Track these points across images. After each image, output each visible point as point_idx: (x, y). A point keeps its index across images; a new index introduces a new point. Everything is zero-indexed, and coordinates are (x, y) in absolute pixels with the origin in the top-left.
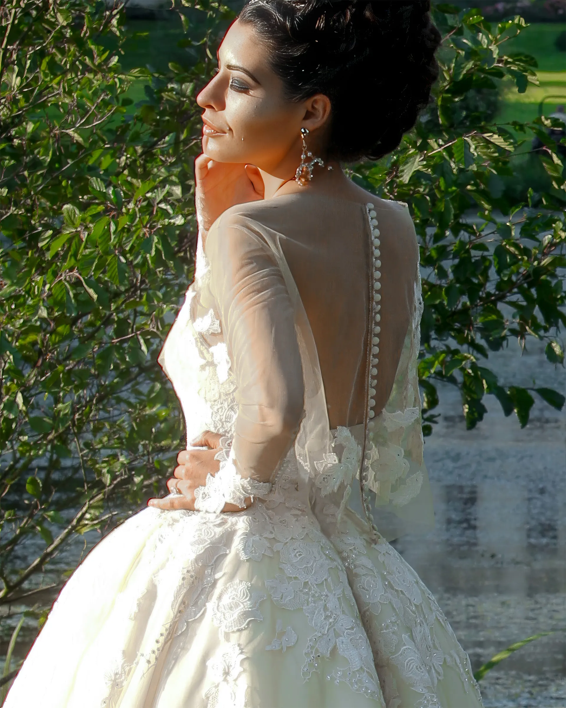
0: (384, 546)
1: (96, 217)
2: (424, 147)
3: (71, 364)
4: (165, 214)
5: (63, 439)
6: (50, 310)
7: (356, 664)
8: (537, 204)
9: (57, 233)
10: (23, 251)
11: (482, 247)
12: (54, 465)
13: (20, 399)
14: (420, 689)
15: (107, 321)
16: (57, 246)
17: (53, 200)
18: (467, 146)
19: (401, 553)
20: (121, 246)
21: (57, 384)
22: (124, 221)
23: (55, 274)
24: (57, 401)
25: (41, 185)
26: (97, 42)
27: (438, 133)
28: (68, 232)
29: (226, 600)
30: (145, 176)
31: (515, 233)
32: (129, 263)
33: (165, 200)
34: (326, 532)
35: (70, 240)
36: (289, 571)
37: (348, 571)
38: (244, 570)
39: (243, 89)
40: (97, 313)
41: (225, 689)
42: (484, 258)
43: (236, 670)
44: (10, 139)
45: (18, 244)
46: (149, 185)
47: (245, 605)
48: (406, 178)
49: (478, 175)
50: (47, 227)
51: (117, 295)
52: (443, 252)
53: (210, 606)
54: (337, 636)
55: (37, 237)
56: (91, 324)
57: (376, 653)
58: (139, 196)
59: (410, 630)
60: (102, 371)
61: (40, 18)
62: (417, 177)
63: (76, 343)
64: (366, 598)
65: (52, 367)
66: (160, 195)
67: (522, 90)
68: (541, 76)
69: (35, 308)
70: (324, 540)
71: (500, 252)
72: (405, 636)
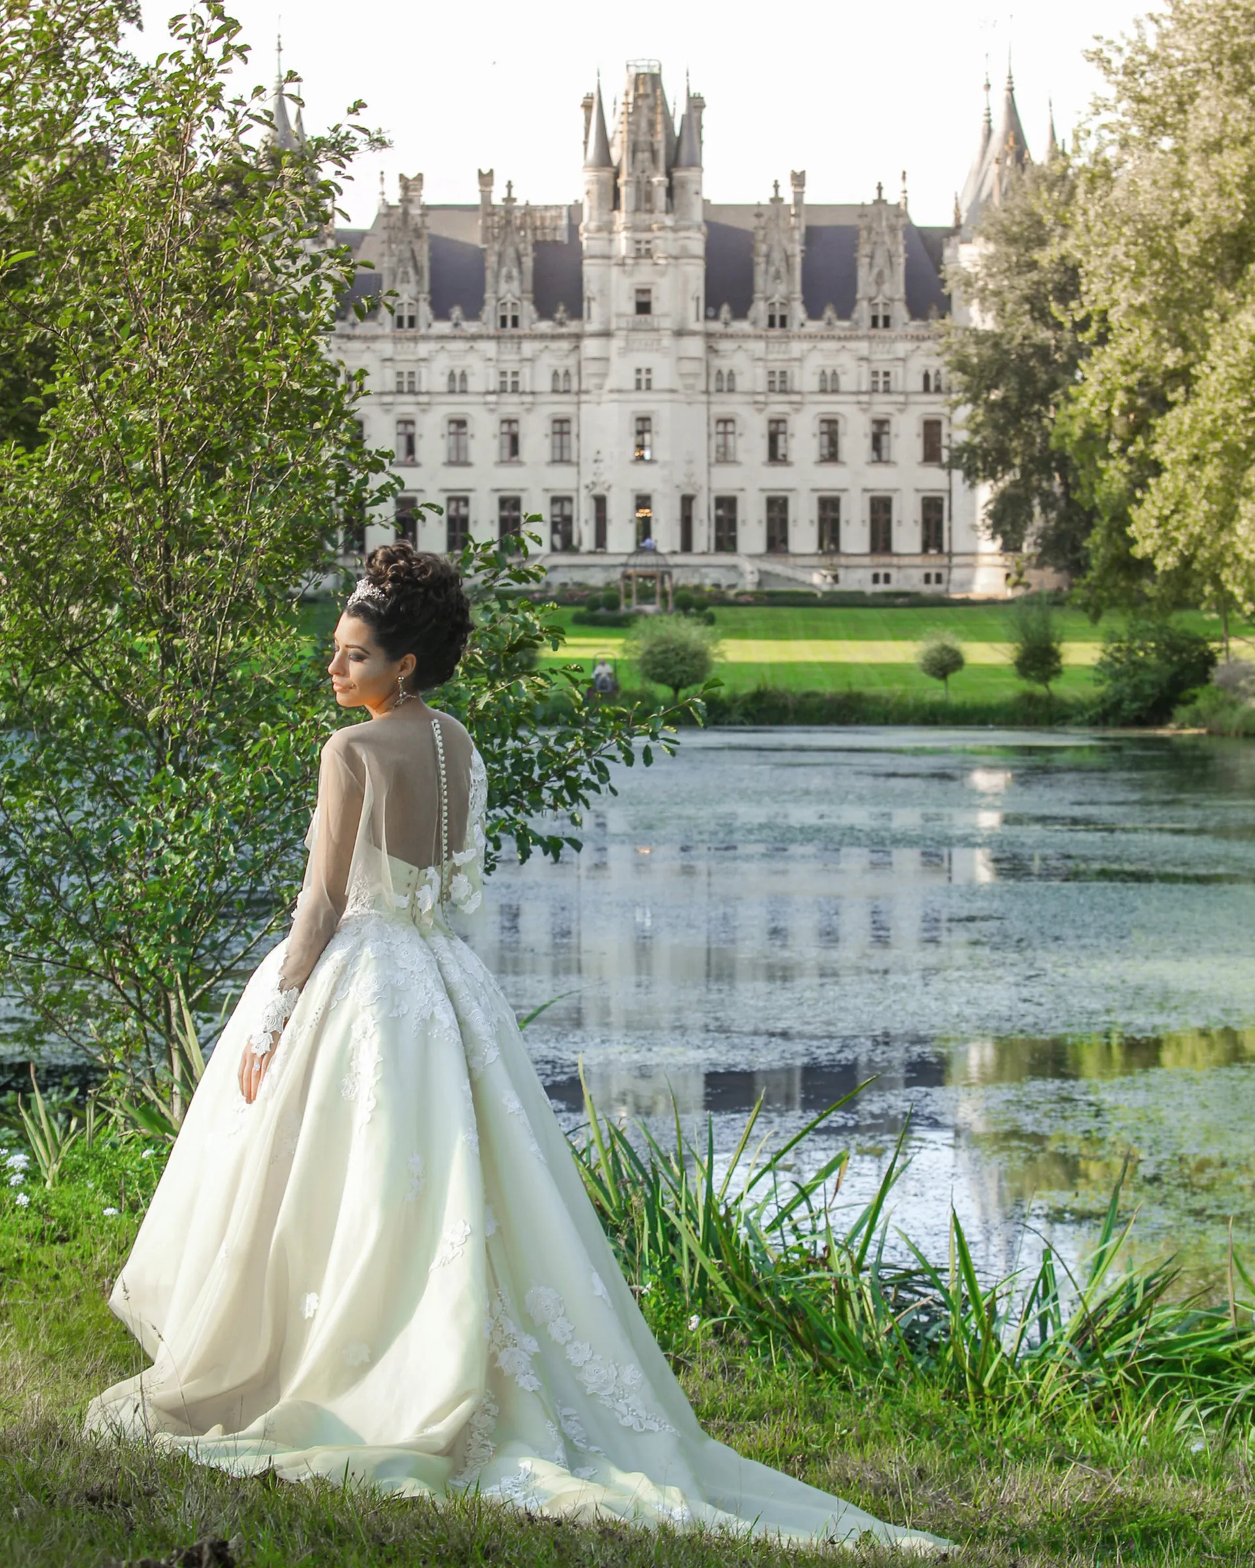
0: (458, 942)
1: (281, 731)
2: (492, 687)
3: (264, 826)
4: (325, 729)
5: (259, 875)
6: (251, 791)
7: (447, 1023)
8: (566, 723)
9: (256, 741)
10: (234, 753)
11: (530, 752)
12: (253, 890)
13: (231, 848)
14: (484, 1038)
15: (288, 799)
16: (256, 749)
17: (253, 720)
18: (520, 685)
19: (473, 948)
20: (296, 750)
21: (255, 839)
22: (300, 734)
23: (255, 768)
24: (255, 849)
25: (246, 710)
26: (283, 618)
27: (502, 677)
28: (263, 740)
29: (362, 985)
30: (313, 704)
31: (551, 743)
32: (303, 762)
33: (326, 720)
34: (423, 936)
35: (264, 746)
36: (401, 964)
37: (438, 962)
38: (373, 965)
39: (359, 658)
40: (281, 793)
41: (364, 1045)
42: (531, 759)
43: (371, 1030)
44: (226, 680)
45: (232, 748)
46: (315, 710)
47: (375, 988)
48: (481, 706)
49: (528, 705)
50: (250, 737)
51: (294, 782)
52: (504, 755)
53: (352, 989)
54: (434, 1005)
55: (243, 744)
56: (277, 800)
57: (457, 1015)
58: (309, 717)
59: (477, 999)
60: (285, 830)
61: (246, 603)
62: (488, 705)
63: (267, 813)
64: (449, 979)
65: (253, 828)
66: (323, 717)
67: (555, 649)
68: (568, 640)
69: (241, 790)
70: (422, 942)
71: (541, 754)
72: (475, 1004)
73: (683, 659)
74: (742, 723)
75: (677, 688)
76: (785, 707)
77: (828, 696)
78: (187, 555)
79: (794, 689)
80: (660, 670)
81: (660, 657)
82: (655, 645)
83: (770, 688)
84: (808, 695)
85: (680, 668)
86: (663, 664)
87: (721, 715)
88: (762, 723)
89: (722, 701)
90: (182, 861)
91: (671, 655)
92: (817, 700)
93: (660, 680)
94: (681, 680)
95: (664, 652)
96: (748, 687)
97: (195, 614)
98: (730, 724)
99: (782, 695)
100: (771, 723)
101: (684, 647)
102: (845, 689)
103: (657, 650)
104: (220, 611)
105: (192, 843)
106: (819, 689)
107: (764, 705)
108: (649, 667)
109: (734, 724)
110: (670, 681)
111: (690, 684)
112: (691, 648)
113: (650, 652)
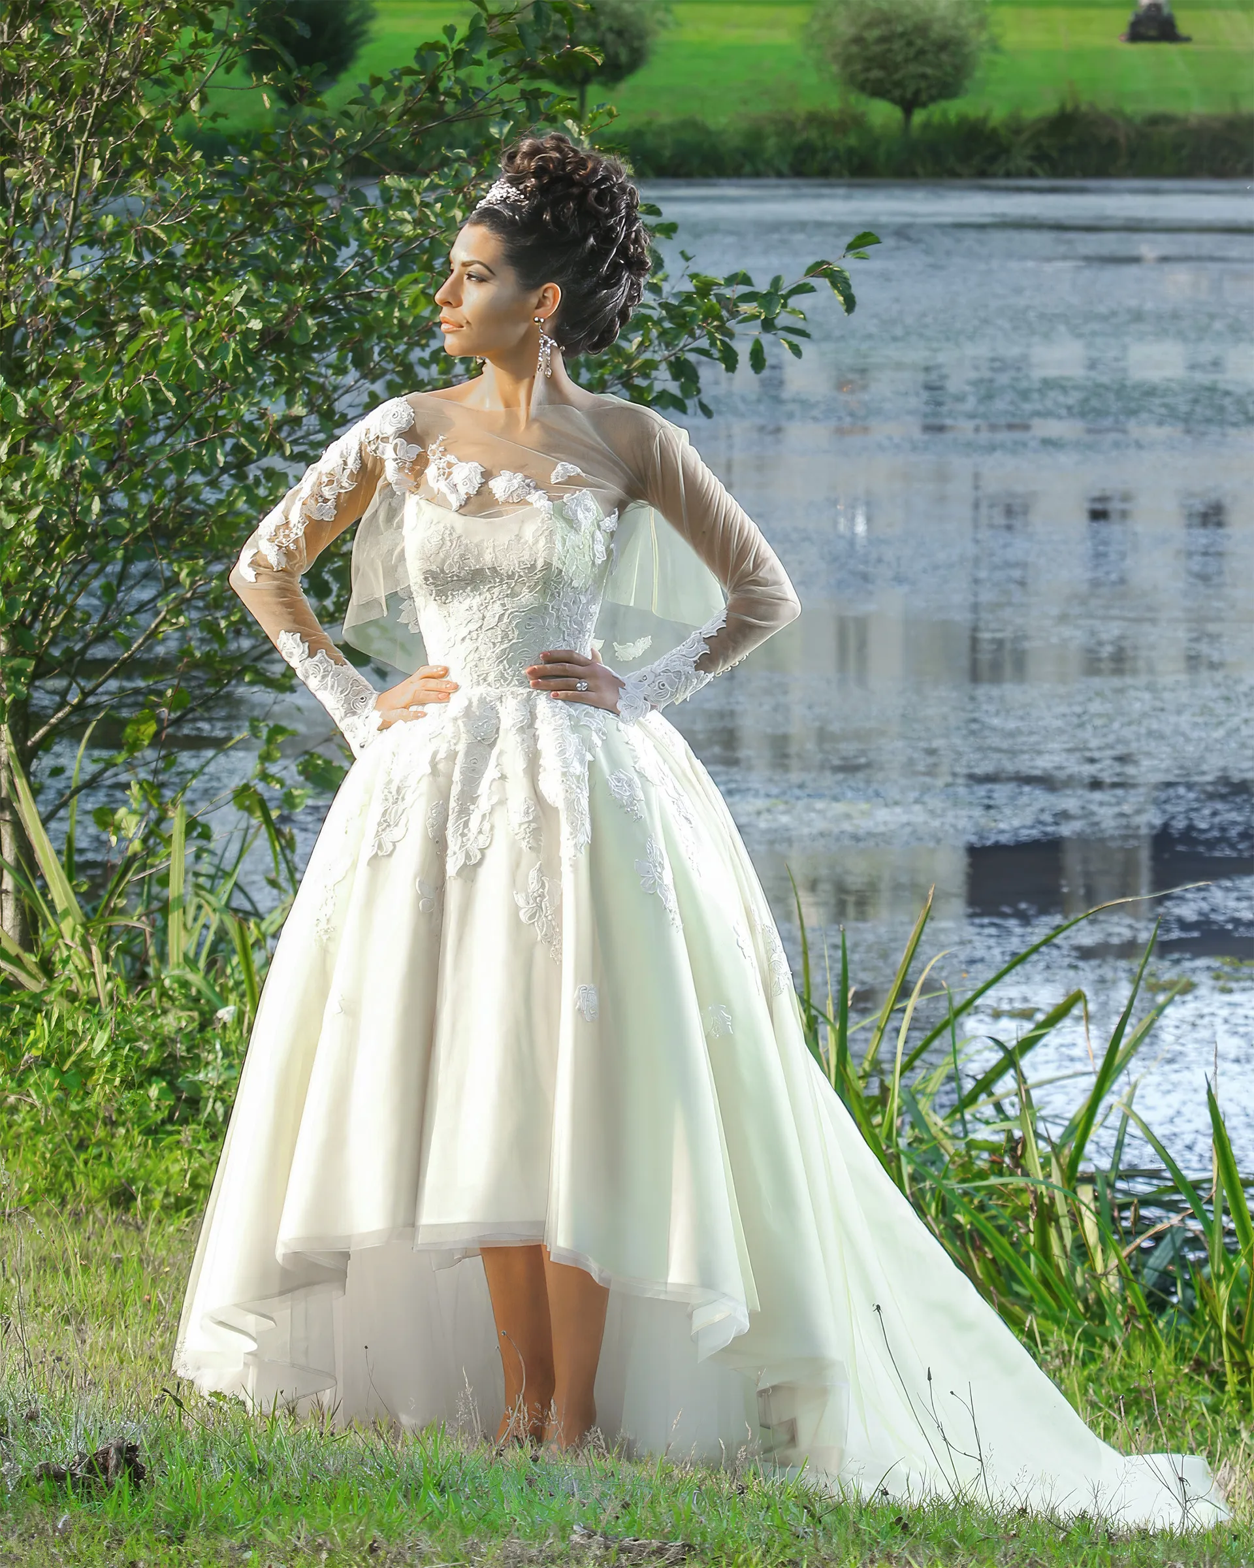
73: (921, 52)
74: (1032, 174)
75: (908, 107)
76: (1113, 143)
77: (1193, 121)
78: (23, 23)
79: (1129, 108)
80: (876, 74)
81: (877, 49)
82: (870, 25)
83: (1084, 108)
84: (1155, 121)
85: (914, 68)
86: (882, 60)
87: (992, 159)
88: (1068, 173)
89: (994, 131)
90: (19, 524)
91: (897, 45)
92: (1172, 130)
93: (878, 91)
94: (917, 93)
95: (883, 40)
96: (1044, 106)
97: (39, 128)
98: (1008, 175)
99: (1106, 121)
100: (1086, 174)
101: (922, 29)
102: (1227, 110)
103: (873, 34)
104: (81, 123)
105: (34, 495)
106: (1175, 107)
107: (1071, 140)
108: (858, 67)
109: (1019, 175)
110: (897, 93)
111: (933, 99)
112: (936, 31)
113: (858, 40)
